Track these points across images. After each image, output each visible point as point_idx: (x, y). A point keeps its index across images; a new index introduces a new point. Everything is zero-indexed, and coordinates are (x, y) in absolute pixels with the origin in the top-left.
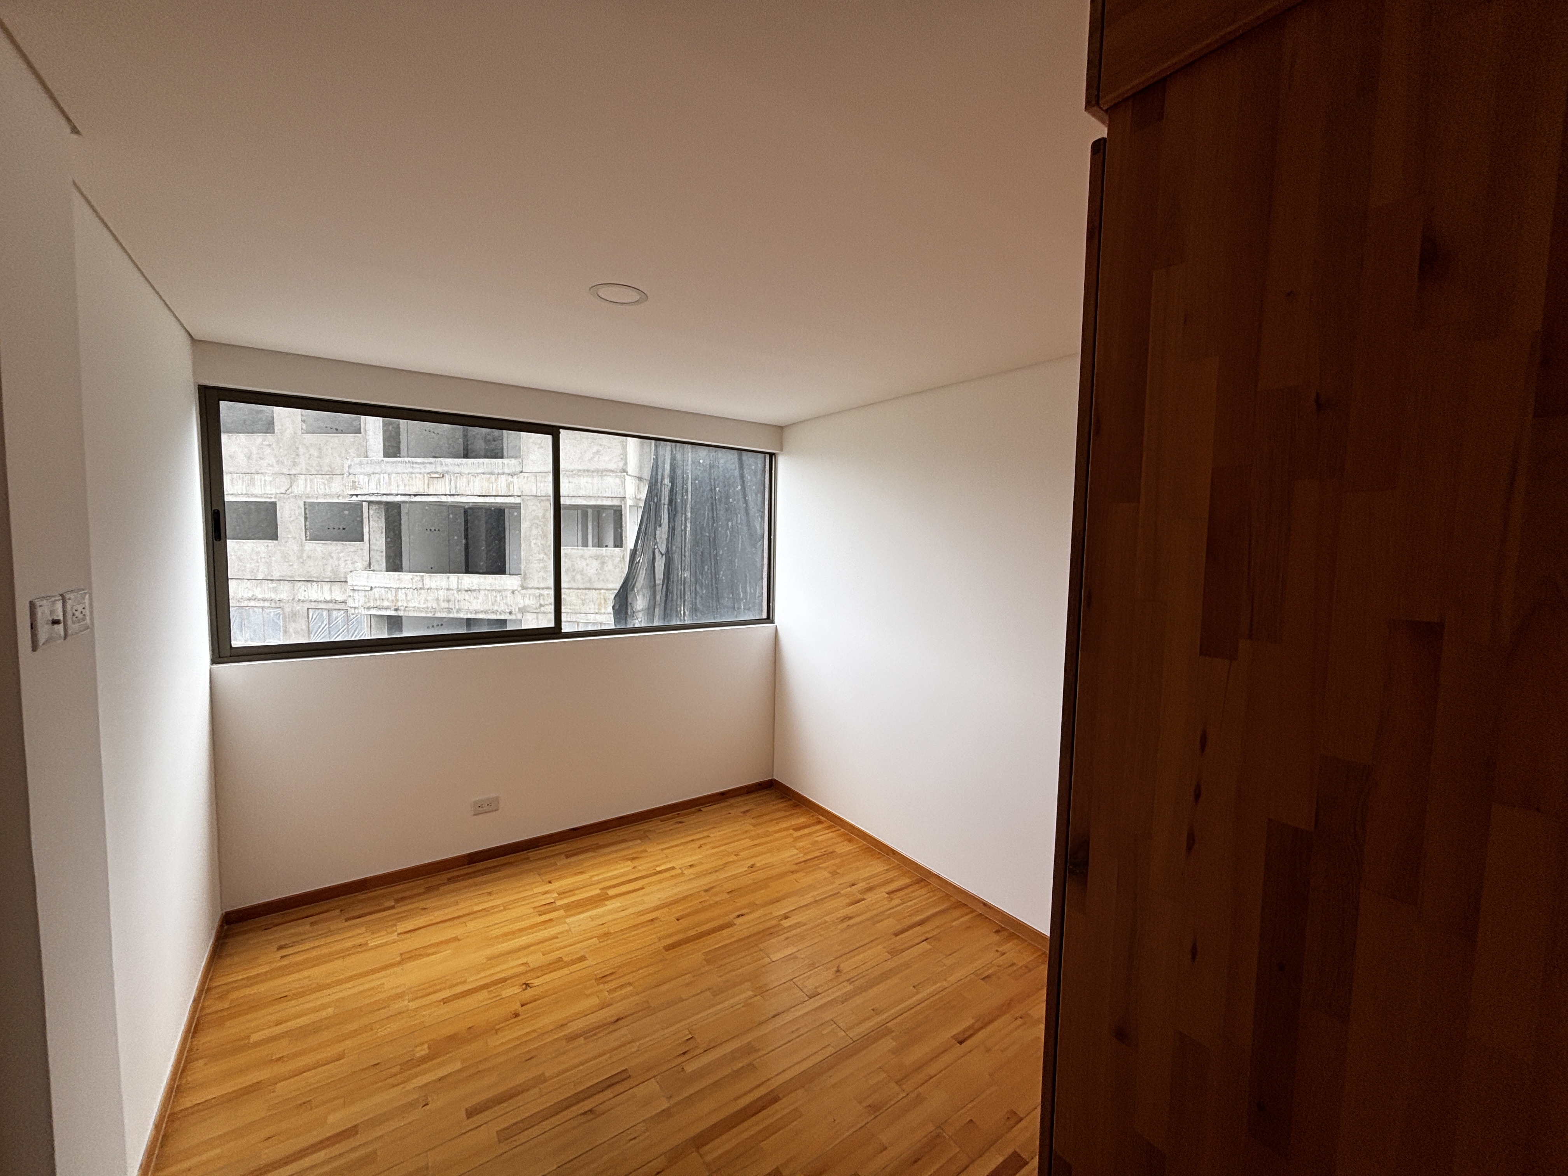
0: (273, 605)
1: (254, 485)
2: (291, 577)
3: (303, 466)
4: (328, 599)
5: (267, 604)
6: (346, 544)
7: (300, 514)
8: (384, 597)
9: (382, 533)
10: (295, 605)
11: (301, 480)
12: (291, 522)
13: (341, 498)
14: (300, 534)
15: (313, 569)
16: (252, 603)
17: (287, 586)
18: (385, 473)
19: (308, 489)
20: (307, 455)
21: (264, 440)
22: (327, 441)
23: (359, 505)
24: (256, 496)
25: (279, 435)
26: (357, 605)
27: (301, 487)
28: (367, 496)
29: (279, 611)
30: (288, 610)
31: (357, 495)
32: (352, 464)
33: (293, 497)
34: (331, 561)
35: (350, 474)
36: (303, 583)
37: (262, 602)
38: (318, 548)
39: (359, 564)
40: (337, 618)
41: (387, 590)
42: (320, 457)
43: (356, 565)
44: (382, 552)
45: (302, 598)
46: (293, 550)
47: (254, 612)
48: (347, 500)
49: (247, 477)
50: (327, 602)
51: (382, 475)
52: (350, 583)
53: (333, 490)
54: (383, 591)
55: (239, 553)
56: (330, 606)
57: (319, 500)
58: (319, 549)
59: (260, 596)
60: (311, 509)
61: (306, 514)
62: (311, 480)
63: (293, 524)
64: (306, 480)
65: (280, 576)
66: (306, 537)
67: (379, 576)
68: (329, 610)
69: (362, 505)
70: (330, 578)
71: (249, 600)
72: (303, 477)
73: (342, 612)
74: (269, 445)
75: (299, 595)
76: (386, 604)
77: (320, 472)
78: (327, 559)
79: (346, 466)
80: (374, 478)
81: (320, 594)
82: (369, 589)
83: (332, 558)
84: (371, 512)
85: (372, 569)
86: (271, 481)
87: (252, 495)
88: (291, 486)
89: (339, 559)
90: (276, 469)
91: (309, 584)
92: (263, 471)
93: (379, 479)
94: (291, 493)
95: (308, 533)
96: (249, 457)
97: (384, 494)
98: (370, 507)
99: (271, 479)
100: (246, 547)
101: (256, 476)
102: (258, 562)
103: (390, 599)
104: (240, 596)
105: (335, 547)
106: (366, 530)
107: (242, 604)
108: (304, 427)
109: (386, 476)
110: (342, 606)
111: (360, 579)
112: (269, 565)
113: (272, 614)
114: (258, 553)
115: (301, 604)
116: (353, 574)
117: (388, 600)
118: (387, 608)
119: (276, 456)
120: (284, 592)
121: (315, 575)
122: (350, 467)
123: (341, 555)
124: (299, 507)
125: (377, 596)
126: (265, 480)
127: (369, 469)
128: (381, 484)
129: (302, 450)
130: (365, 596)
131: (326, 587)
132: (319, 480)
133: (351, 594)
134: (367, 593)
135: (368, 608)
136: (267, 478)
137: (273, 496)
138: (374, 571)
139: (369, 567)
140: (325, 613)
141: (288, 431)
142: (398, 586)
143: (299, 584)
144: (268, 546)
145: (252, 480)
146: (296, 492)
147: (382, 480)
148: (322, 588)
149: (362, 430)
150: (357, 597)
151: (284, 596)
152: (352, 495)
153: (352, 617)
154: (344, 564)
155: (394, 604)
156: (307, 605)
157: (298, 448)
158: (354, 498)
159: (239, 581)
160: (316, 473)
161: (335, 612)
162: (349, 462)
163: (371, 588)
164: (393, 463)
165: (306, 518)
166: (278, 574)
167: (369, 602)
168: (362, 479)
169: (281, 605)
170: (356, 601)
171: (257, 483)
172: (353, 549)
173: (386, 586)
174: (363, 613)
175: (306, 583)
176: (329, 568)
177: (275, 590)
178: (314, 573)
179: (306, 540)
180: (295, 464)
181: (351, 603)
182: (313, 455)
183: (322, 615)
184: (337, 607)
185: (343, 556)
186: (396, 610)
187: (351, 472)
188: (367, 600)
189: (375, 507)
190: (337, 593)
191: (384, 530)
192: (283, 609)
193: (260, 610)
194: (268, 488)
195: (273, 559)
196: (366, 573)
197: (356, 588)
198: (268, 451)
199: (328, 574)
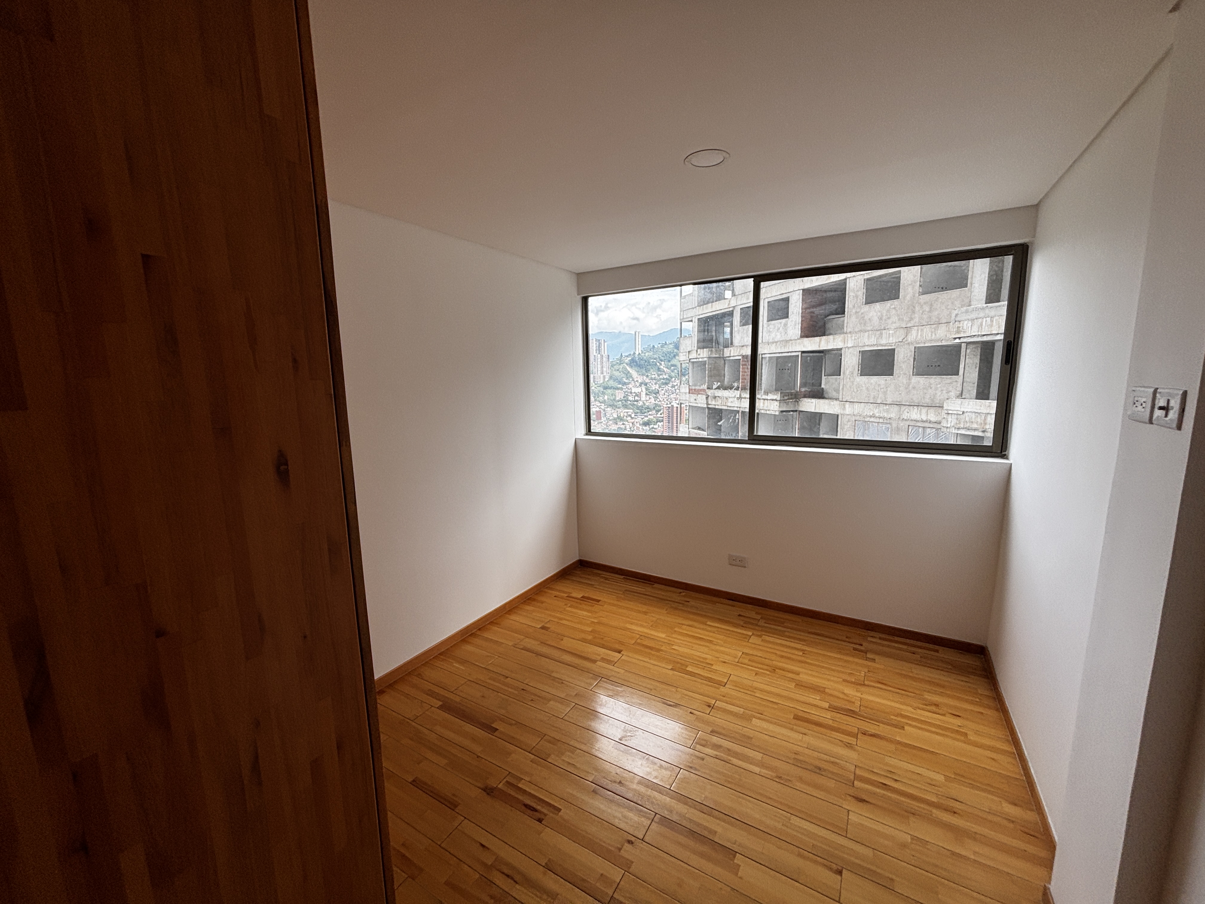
0: (885, 421)
1: (882, 338)
2: (899, 402)
3: (917, 320)
4: (925, 419)
5: (881, 420)
6: (943, 378)
7: (911, 356)
8: (973, 420)
9: (976, 368)
10: (900, 422)
11: (914, 332)
12: (903, 362)
13: (943, 341)
14: (909, 372)
15: (916, 397)
16: (872, 419)
17: (896, 408)
18: (988, 317)
19: (919, 337)
20: (921, 312)
21: (892, 305)
22: (938, 298)
23: (959, 346)
24: (882, 345)
25: (902, 300)
26: (949, 426)
27: (913, 336)
28: (969, 338)
29: (888, 426)
30: (894, 425)
31: (960, 338)
32: (959, 313)
33: (906, 344)
34: (930, 391)
35: (956, 321)
36: (907, 407)
37: (878, 419)
38: (922, 380)
39: (953, 393)
40: (929, 434)
41: (977, 414)
42: (930, 311)
43: (951, 393)
44: (974, 384)
45: (906, 418)
46: (903, 383)
47: (872, 425)
48: (949, 343)
49: (879, 332)
50: (923, 421)
51: (985, 319)
52: (945, 408)
53: (937, 336)
54: (973, 415)
55: (867, 386)
56: (927, 425)
57: (926, 345)
58: (922, 382)
59: (877, 415)
60: (919, 352)
61: (915, 356)
62: (922, 330)
63: (906, 364)
64: (918, 330)
65: (893, 401)
66: (913, 373)
67: (971, 403)
68: (924, 427)
69: (961, 346)
70: (927, 404)
71: (871, 417)
72: (916, 328)
73: (934, 430)
74: (895, 308)
75: (903, 415)
76: (975, 426)
77: (929, 323)
78: (927, 390)
79: (953, 316)
80: (977, 323)
81: (919, 416)
82: (961, 413)
83: (931, 388)
84: (968, 351)
85: (963, 397)
86: (892, 334)
87: (880, 344)
88: (906, 336)
89: (936, 389)
90: (897, 325)
91: (912, 407)
92: (889, 327)
93: (981, 324)
94: (906, 341)
95: (915, 370)
96: (881, 319)
97: (984, 335)
98: (968, 347)
99: (893, 332)
100: (872, 381)
101: (884, 331)
102: (878, 391)
103: (979, 422)
104: (865, 414)
105: (934, 380)
106: (962, 366)
107: (866, 420)
108: (921, 291)
109: (988, 319)
110: (935, 426)
111: (954, 405)
112: (885, 393)
113: (884, 428)
114: (879, 385)
115: (904, 422)
116: (949, 401)
117: (977, 423)
118: (975, 430)
119: (898, 315)
120: (893, 412)
121: (916, 401)
122: (957, 315)
123: (939, 386)
124: (911, 351)
125: (967, 419)
126: (889, 333)
127: (973, 316)
128: (983, 327)
129: (917, 309)
130: (957, 419)
131: (924, 410)
132: (927, 329)
133: (945, 416)
134: (959, 417)
135: (959, 429)
136: (891, 332)
137: (893, 344)
138: (965, 399)
139: (961, 395)
140: (921, 430)
141: (909, 296)
142: (988, 411)
143: (904, 407)
144: (886, 380)
145: (881, 334)
146: (909, 340)
147: (984, 323)
148: (921, 411)
149: (969, 285)
150: (950, 420)
151: (893, 415)
152: (955, 338)
153: (942, 434)
154: (940, 393)
155: (982, 427)
156: (908, 423)
157: (914, 307)
158: (957, 341)
159: (866, 404)
160: (926, 324)
161: (929, 430)
162: (956, 312)
163: (963, 412)
164: (997, 307)
165: (914, 359)
166: (891, 400)
167: (960, 423)
168: (966, 324)
169: (891, 421)
170: (949, 422)
171: (884, 335)
172: (949, 381)
173: (976, 411)
174: (954, 431)
175: (909, 407)
176: (928, 396)
177: (887, 411)
178: (916, 399)
179: (913, 375)
180: (911, 319)
181: (944, 424)
182: (925, 311)
183: (919, 431)
184: (931, 426)
185: (940, 387)
186: (984, 432)
187: (956, 320)
188: (958, 422)
189: (971, 347)
190: (932, 415)
191: (978, 365)
192: (891, 425)
193: (877, 424)
194: (891, 339)
195: (889, 389)
196: (959, 401)
197: (950, 412)
198: (894, 312)
199: (927, 400)
